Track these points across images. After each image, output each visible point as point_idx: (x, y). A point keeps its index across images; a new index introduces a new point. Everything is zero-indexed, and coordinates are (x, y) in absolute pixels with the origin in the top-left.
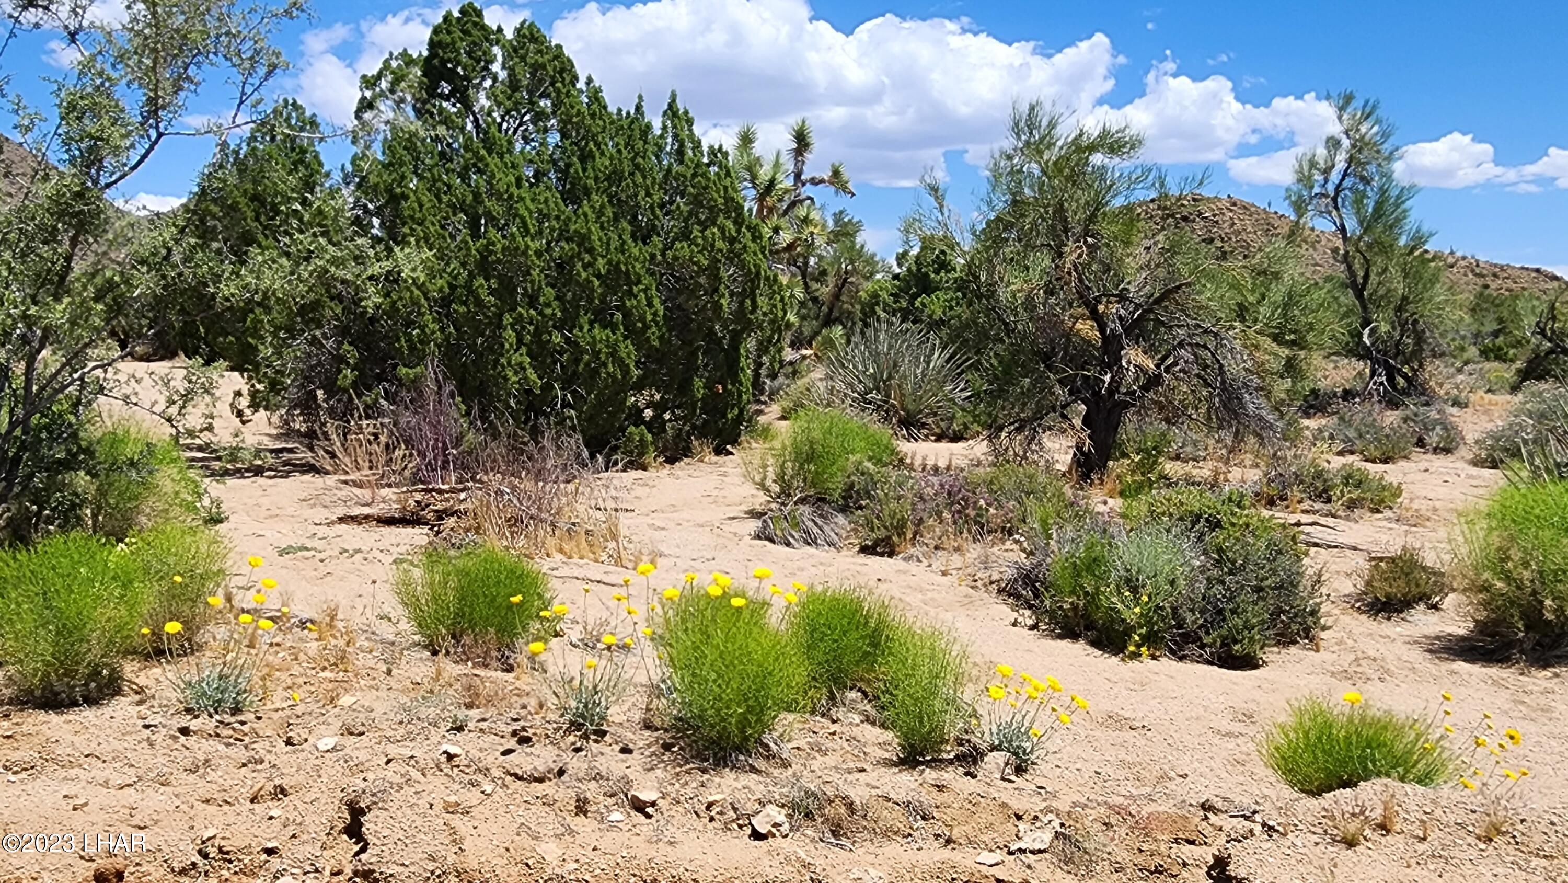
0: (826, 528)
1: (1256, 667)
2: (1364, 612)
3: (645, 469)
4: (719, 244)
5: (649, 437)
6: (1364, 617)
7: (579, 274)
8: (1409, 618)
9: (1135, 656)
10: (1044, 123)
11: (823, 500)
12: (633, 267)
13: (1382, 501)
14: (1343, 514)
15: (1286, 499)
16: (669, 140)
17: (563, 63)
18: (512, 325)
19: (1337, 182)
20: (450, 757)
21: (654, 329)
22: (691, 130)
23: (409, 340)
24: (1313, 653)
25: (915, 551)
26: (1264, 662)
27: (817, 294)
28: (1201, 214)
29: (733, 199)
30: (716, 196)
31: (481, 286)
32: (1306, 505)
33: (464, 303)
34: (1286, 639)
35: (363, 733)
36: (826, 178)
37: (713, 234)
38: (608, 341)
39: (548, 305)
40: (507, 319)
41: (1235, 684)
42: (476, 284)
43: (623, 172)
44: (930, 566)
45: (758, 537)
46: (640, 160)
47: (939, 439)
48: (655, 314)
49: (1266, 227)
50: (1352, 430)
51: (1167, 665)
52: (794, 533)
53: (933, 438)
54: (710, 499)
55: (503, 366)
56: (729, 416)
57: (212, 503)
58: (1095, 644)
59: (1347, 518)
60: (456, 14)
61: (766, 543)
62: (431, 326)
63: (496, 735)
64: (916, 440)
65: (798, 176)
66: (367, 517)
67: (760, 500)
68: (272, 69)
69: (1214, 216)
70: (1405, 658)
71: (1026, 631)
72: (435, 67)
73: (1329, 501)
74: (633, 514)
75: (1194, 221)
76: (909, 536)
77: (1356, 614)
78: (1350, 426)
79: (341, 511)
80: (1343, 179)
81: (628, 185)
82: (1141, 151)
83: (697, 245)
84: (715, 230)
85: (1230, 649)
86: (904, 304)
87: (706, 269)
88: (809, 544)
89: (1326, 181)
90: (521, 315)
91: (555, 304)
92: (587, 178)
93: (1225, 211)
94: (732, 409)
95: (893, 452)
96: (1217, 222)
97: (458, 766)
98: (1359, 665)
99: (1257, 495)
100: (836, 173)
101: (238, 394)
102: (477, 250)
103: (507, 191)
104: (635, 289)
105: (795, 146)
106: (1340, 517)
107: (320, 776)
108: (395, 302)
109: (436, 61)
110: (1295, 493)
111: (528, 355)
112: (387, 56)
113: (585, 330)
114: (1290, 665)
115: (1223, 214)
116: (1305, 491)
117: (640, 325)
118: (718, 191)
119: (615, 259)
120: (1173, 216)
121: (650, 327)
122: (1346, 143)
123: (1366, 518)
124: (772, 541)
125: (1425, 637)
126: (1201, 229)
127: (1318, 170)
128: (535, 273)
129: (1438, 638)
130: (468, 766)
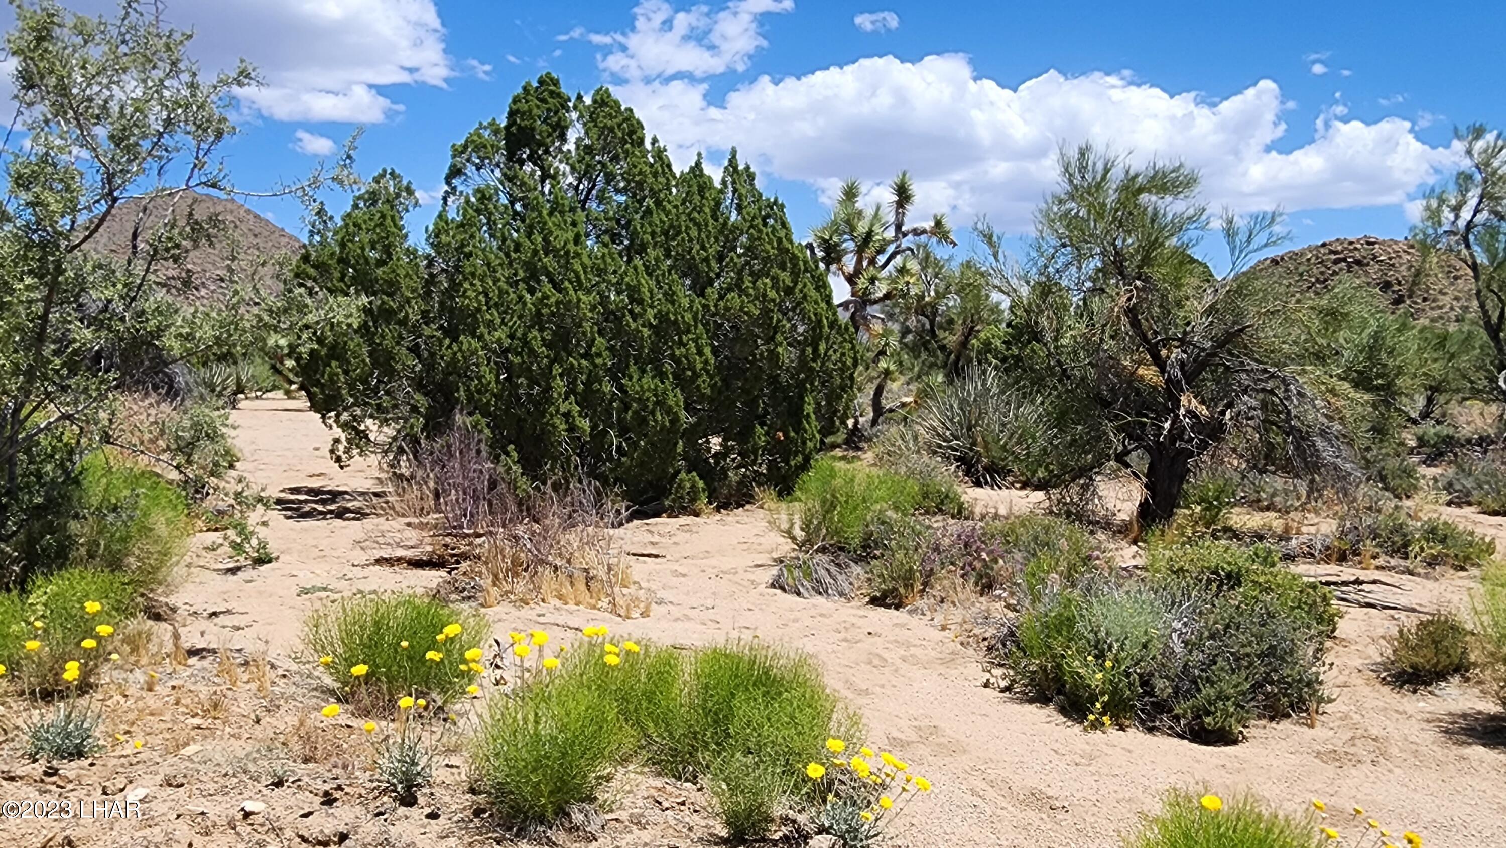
0: (839, 578)
1: (1235, 742)
2: (1388, 684)
3: (697, 514)
4: (772, 294)
5: (701, 484)
6: (1386, 689)
7: (628, 325)
8: (1437, 692)
9: (1097, 725)
10: (1100, 167)
11: (842, 549)
12: (683, 317)
13: (1467, 558)
14: (1422, 571)
15: (1359, 555)
16: (730, 195)
17: (632, 125)
18: (561, 375)
19: (1469, 218)
20: (247, 815)
21: (705, 377)
22: (752, 185)
23: (468, 390)
24: (1305, 729)
25: (920, 603)
26: (1244, 737)
27: (945, 342)
28: (1375, 257)
29: (788, 250)
30: (768, 247)
31: (535, 338)
32: (1380, 562)
33: (518, 354)
34: (1275, 713)
35: (182, 785)
36: (928, 229)
37: (765, 284)
38: (655, 390)
39: (599, 355)
40: (557, 369)
41: (1198, 761)
42: (530, 336)
43: (680, 226)
44: (932, 619)
45: (773, 586)
46: (696, 215)
47: (1023, 487)
48: (706, 362)
49: (1447, 269)
50: (1470, 479)
51: (1135, 736)
52: (805, 583)
53: (1018, 485)
54: (745, 546)
55: (552, 415)
56: (793, 463)
57: (259, 544)
58: (1063, 711)
59: (1427, 576)
60: (535, 85)
61: (778, 592)
62: (488, 376)
63: (311, 792)
64: (1000, 488)
65: (898, 227)
66: (399, 560)
67: (786, 547)
68: (219, 135)
69: (1390, 259)
70: (1412, 738)
71: (996, 693)
72: (514, 134)
73: (1406, 557)
74: (664, 560)
75: (1368, 264)
76: (918, 586)
77: (1378, 686)
78: (1470, 475)
79: (378, 554)
80: (1474, 216)
81: (683, 239)
82: (1197, 191)
83: (748, 295)
84: (767, 281)
85: (1203, 722)
86: (1016, 352)
87: (758, 318)
88: (820, 594)
89: (1457, 217)
90: (572, 365)
91: (606, 354)
92: (644, 233)
93: (1402, 253)
94: (797, 456)
95: (956, 499)
96: (1393, 265)
97: (252, 825)
98: (1353, 745)
99: (1328, 548)
100: (938, 224)
101: (337, 441)
102: (533, 304)
103: (564, 247)
104: (685, 338)
105: (896, 198)
106: (1419, 575)
107: (112, 829)
108: (455, 354)
109: (514, 129)
110: (1369, 546)
111: (577, 403)
112: (477, 126)
113: (634, 380)
114: (1273, 742)
115: (1400, 257)
116: (1381, 546)
117: (689, 373)
118: (770, 242)
119: (665, 309)
120: (1344, 260)
121: (701, 375)
122: (1478, 177)
123: (1447, 576)
124: (783, 589)
125: (1450, 714)
126: (1375, 273)
127: (1448, 206)
128: (587, 325)
129: (1464, 716)
130: (262, 825)
